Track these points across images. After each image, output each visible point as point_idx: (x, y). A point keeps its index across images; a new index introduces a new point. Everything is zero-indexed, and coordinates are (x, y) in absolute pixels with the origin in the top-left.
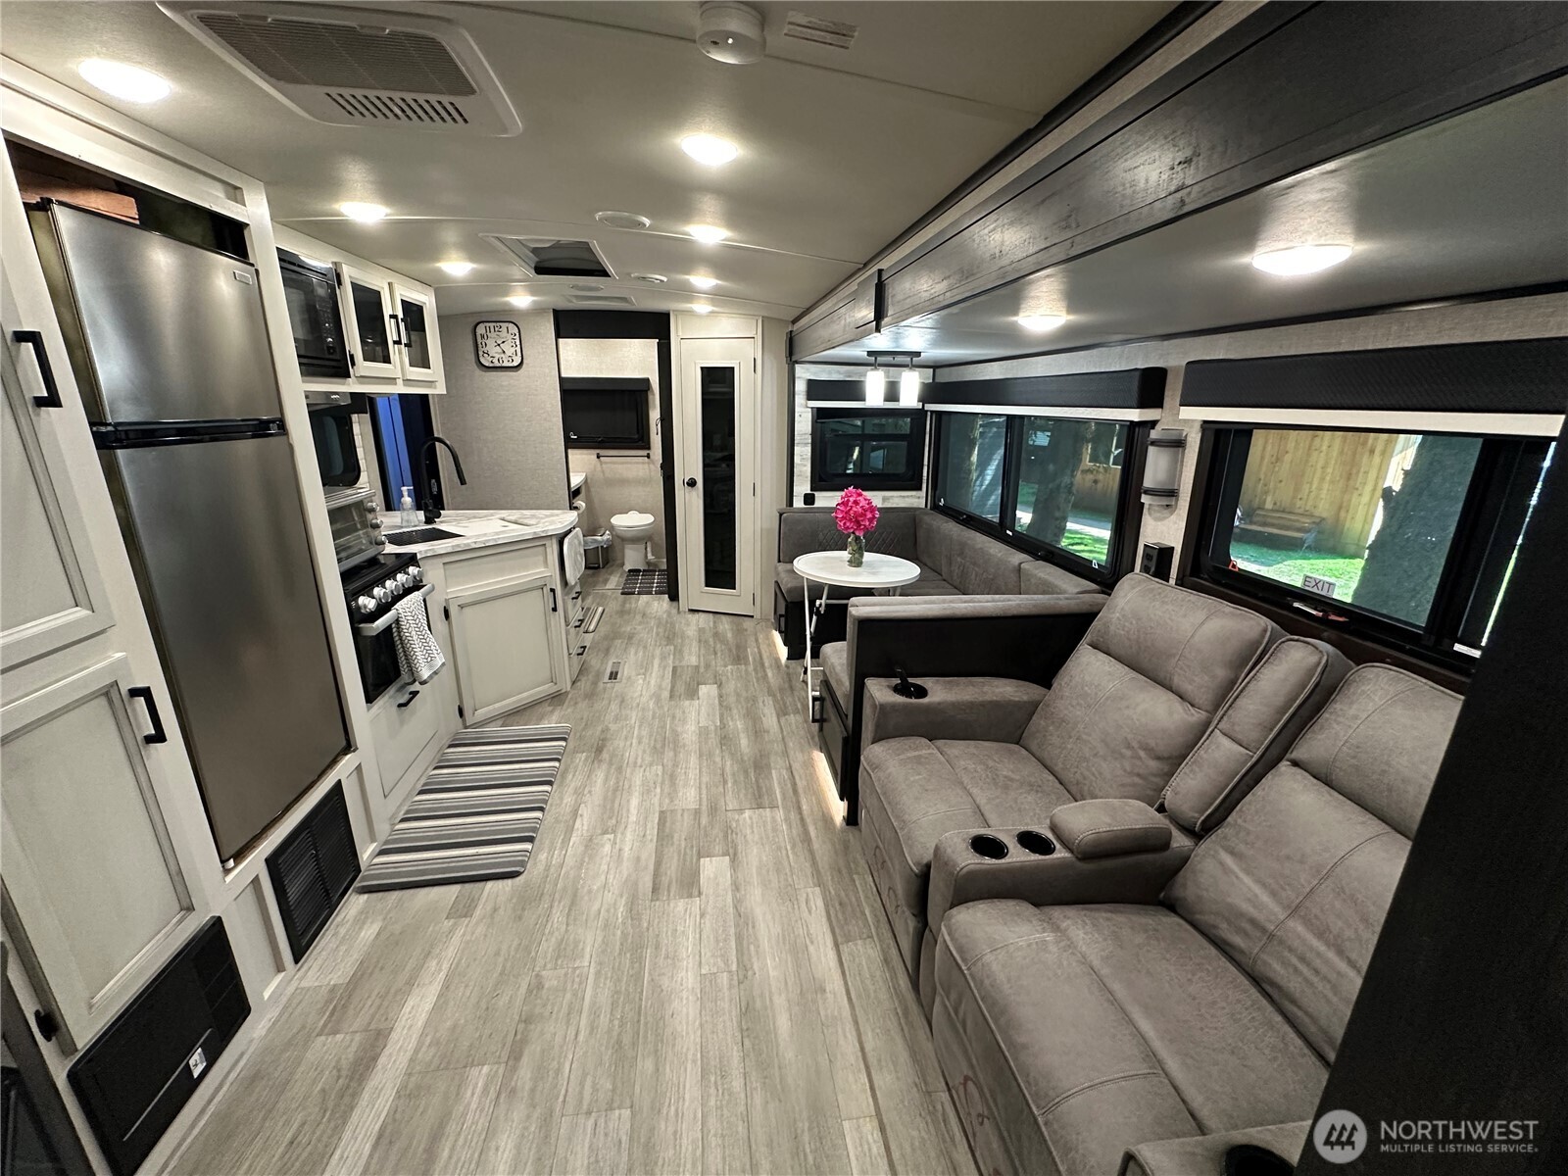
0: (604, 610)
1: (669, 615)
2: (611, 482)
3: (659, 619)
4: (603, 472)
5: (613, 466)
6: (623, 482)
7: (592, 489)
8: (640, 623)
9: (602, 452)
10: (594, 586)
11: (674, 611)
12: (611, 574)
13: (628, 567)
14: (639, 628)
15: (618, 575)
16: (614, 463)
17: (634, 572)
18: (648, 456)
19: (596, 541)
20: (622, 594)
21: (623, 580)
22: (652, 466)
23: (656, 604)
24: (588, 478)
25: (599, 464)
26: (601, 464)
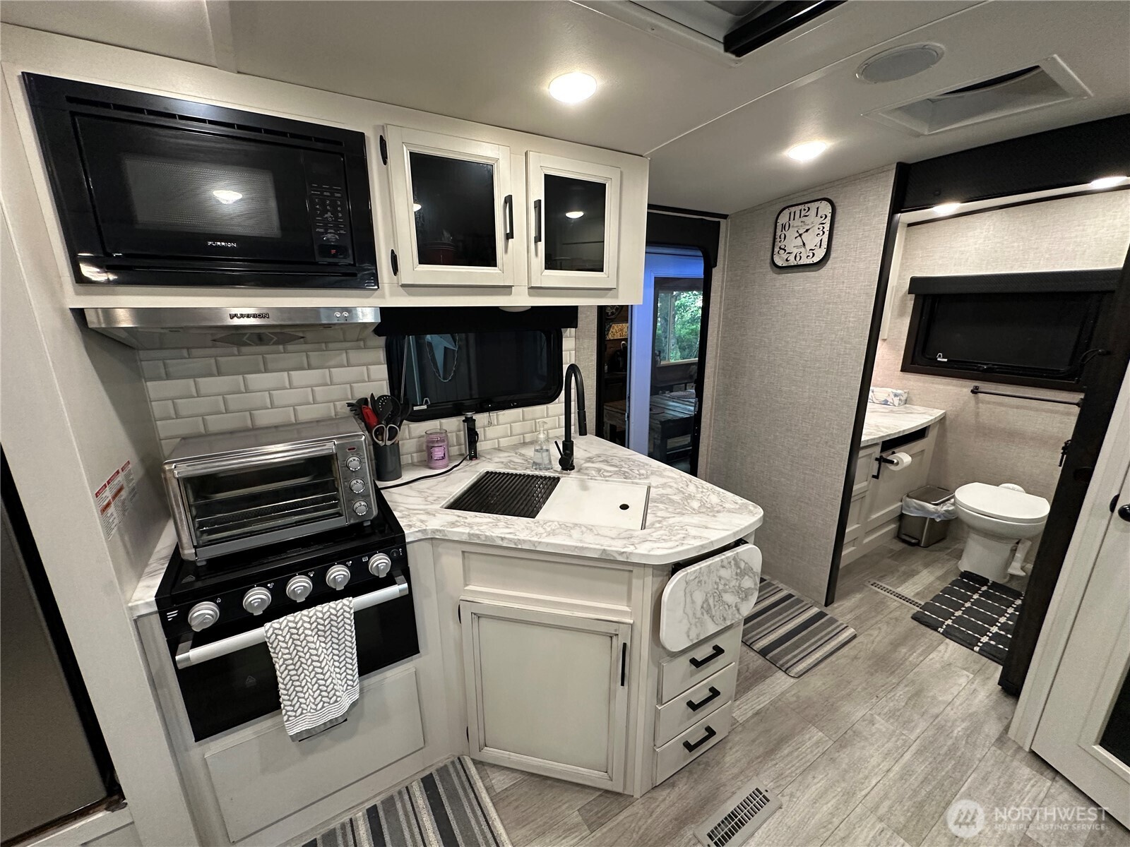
0: (854, 637)
1: (975, 729)
2: (985, 431)
3: (941, 728)
4: (977, 414)
5: (999, 409)
6: (1012, 435)
7: (949, 435)
8: (892, 715)
9: (983, 386)
10: (881, 578)
11: (992, 729)
12: (926, 566)
13: (965, 565)
14: (881, 724)
15: (939, 573)
16: (1001, 404)
17: (971, 580)
19: (923, 508)
20: (915, 618)
21: (940, 586)
23: (963, 679)
24: (947, 418)
25: (973, 402)
26: (977, 403)
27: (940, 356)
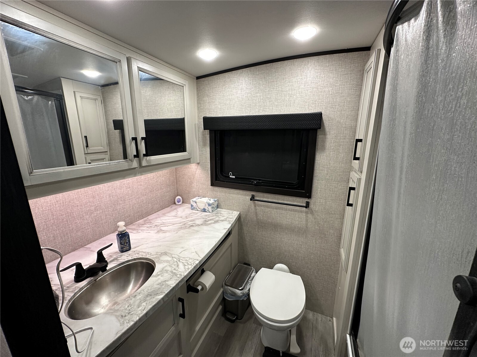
4: (256, 214)
5: (267, 210)
18: (307, 206)
22: (310, 216)
24: (241, 217)
25: (253, 206)
26: (255, 206)
27: (231, 174)
